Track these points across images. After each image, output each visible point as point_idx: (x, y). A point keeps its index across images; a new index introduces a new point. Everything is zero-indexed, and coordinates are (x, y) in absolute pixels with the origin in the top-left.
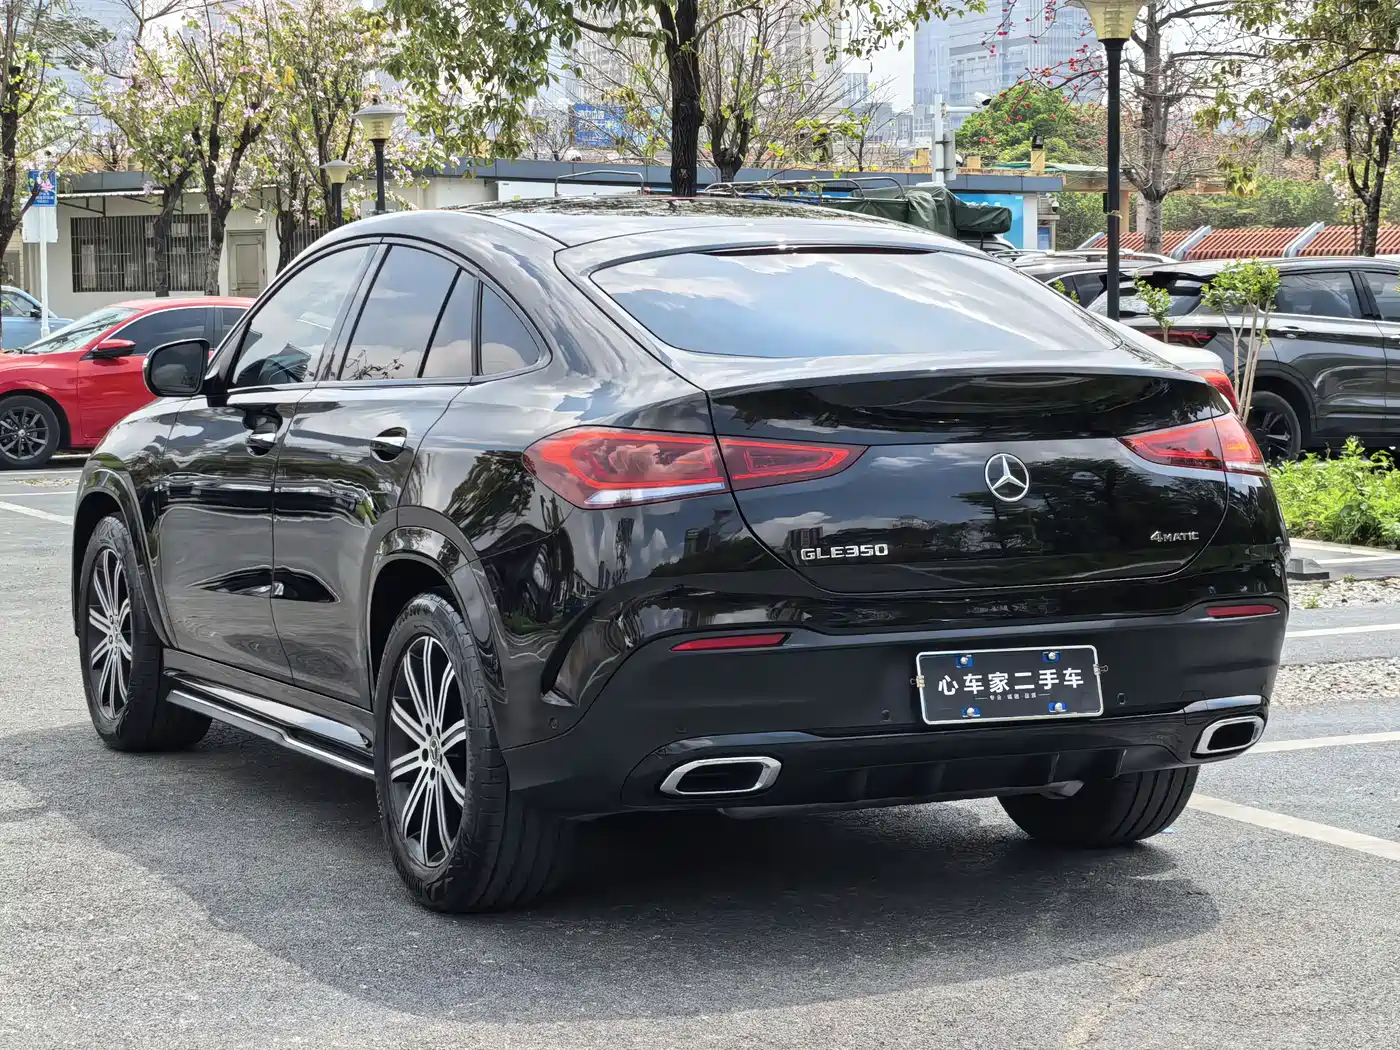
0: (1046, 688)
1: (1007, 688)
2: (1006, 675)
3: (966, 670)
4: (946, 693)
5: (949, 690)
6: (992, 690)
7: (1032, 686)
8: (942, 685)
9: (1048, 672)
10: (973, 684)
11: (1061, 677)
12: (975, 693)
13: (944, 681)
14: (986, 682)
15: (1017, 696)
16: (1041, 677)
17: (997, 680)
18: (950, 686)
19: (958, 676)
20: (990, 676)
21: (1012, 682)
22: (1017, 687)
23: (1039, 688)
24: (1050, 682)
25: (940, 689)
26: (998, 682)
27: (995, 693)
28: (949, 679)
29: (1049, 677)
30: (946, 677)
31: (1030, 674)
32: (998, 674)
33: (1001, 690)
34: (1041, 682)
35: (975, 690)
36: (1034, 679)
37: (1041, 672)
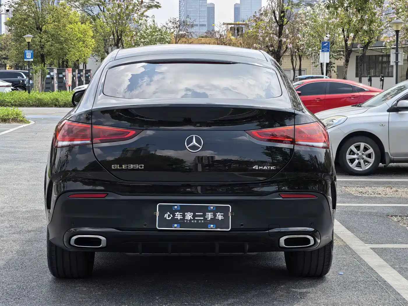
0: (208, 219)
1: (192, 218)
2: (192, 214)
3: (177, 211)
4: (167, 218)
5: (169, 217)
6: (186, 219)
7: (203, 218)
8: (166, 216)
9: (210, 213)
10: (178, 216)
11: (215, 215)
12: (179, 219)
13: (167, 214)
14: (184, 216)
15: (195, 221)
16: (207, 215)
17: (188, 215)
18: (169, 216)
19: (173, 213)
20: (186, 214)
21: (194, 216)
22: (196, 218)
23: (205, 219)
24: (210, 217)
25: (165, 217)
26: (189, 216)
27: (187, 220)
28: (169, 214)
29: (210, 215)
30: (168, 213)
31: (202, 214)
32: (189, 213)
33: (189, 219)
34: (206, 217)
35: (179, 218)
36: (204, 215)
37: (207, 213)
